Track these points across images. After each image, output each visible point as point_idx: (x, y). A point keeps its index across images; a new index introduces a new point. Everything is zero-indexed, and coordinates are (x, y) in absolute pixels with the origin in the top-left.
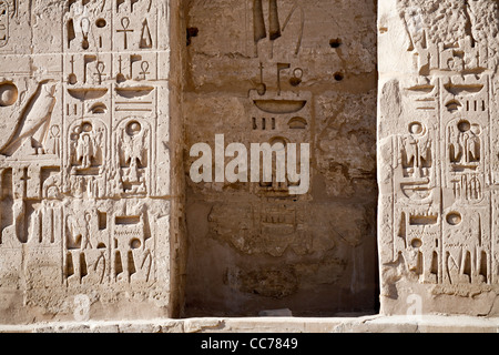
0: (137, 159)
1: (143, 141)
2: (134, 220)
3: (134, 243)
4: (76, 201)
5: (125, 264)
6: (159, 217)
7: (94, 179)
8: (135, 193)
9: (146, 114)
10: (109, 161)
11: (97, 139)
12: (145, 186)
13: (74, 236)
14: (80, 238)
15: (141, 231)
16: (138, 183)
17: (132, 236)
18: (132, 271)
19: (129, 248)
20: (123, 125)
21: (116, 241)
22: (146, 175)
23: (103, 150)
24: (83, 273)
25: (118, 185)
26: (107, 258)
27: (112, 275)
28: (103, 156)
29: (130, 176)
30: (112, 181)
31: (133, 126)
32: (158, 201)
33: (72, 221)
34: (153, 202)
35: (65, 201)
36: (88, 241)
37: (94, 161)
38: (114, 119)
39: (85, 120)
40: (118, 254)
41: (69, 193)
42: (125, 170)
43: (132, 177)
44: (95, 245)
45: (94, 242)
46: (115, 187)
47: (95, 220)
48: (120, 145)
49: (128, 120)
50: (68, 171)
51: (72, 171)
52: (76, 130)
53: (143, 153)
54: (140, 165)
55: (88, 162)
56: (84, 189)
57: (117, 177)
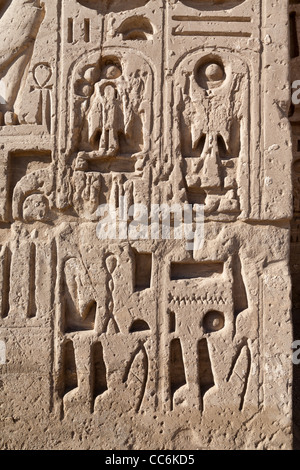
0: (219, 139)
1: (232, 99)
2: (211, 267)
3: (210, 320)
4: (85, 227)
5: (190, 370)
6: (265, 265)
7: (124, 179)
8: (214, 211)
9: (238, 43)
10: (157, 139)
11: (133, 94)
12: (236, 197)
13: (80, 303)
14: (91, 307)
15: (228, 295)
16: (220, 189)
17: (206, 306)
18: (205, 383)
19: (199, 333)
20: (189, 64)
21: (172, 316)
22: (238, 173)
23: (144, 119)
24: (98, 386)
25: (178, 193)
26: (151, 353)
27: (163, 394)
28: (145, 130)
29: (203, 174)
30: (165, 186)
31: (210, 70)
32: (263, 230)
33: (75, 270)
34: (252, 233)
35: (61, 226)
36: (109, 315)
37: (126, 141)
38: (168, 53)
39: (107, 52)
40: (175, 344)
41: (69, 209)
42: (192, 162)
43: (208, 177)
44: (124, 325)
45: (123, 319)
46: (170, 197)
47: (125, 269)
48: (181, 107)
49: (200, 54)
50: (69, 161)
51: (77, 162)
52: (87, 75)
53: (233, 125)
54: (226, 151)
55: (112, 142)
56: (101, 199)
57: (175, 177)
